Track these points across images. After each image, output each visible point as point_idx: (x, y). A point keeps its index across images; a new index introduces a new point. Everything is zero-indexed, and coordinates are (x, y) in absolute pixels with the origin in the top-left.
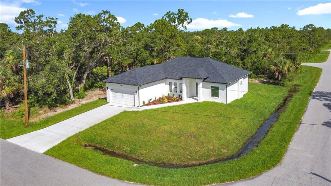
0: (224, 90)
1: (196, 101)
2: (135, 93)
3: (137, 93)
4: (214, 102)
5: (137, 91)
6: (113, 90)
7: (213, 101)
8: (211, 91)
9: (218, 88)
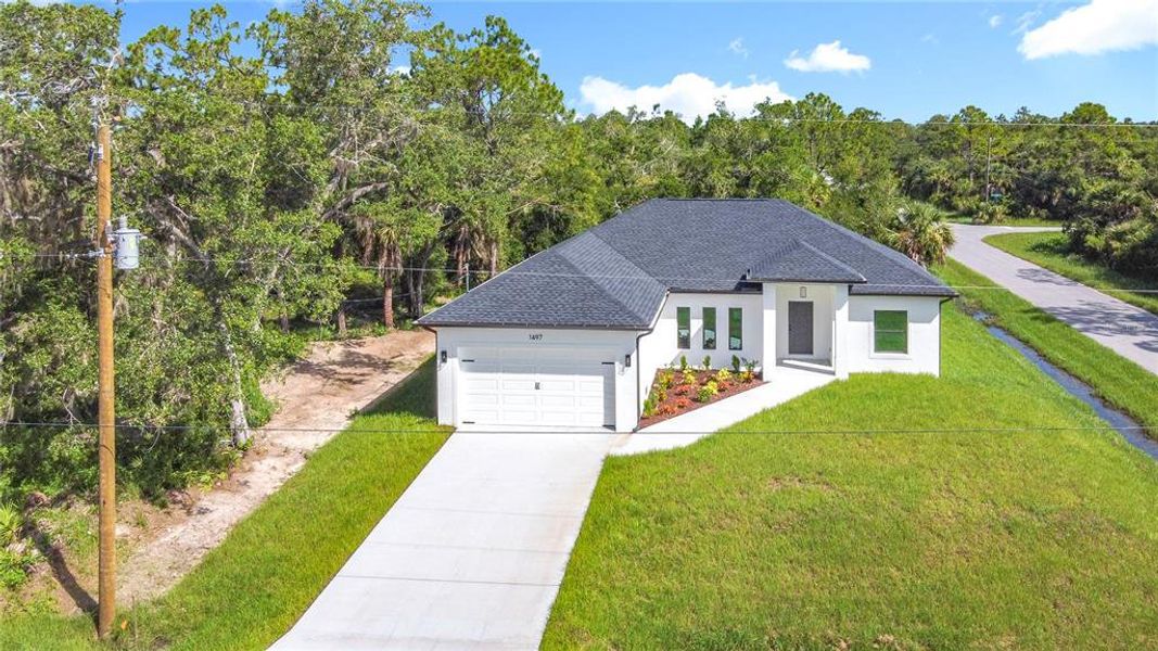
0: (929, 321)
1: (829, 379)
2: (618, 366)
3: (628, 365)
4: (892, 375)
5: (628, 356)
6: (470, 363)
7: (887, 370)
8: (873, 327)
9: (904, 313)
